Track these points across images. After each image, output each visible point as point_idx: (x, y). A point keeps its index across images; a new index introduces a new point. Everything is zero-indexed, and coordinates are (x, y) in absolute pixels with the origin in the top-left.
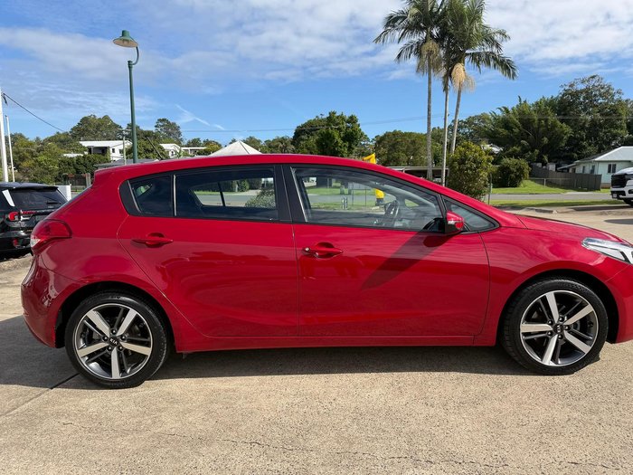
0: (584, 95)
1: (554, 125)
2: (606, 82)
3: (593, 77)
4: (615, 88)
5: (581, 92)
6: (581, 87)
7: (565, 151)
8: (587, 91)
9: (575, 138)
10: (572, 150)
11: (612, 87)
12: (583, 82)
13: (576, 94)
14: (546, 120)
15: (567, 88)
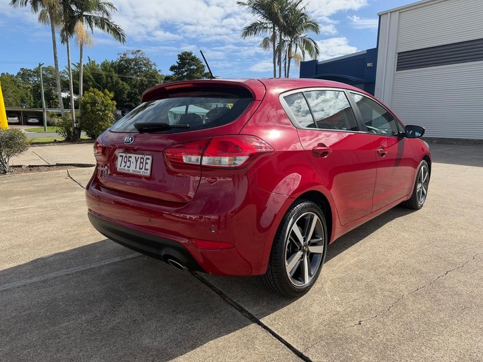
0: (134, 63)
1: (117, 83)
2: (146, 56)
3: (139, 51)
4: (152, 61)
5: (132, 60)
6: (131, 57)
7: (126, 101)
8: (135, 60)
9: (132, 93)
10: (131, 101)
11: (150, 60)
12: (133, 53)
13: (128, 61)
14: (111, 78)
15: (122, 56)
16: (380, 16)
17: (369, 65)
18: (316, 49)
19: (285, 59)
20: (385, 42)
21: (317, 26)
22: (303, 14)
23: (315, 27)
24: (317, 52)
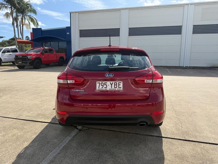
16: (70, 13)
17: (68, 33)
18: (37, 23)
19: (20, 25)
20: (74, 25)
21: (35, 11)
22: (29, 4)
23: (34, 12)
24: (38, 24)
